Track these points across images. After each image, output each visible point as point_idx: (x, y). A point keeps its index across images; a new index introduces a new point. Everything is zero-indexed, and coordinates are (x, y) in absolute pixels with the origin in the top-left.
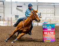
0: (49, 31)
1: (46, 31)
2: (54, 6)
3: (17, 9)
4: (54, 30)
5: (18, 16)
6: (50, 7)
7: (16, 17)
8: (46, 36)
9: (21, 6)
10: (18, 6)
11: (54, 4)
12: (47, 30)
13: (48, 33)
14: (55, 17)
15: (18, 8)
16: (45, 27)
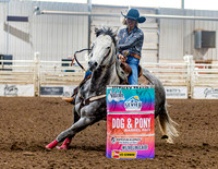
0: (132, 117)
1: (120, 116)
2: (157, 20)
4: (152, 112)
5: (10, 57)
7: (2, 61)
8: (120, 136)
10: (10, 19)
11: (157, 11)
12: (124, 110)
13: (130, 125)
14: (160, 63)
15: (13, 24)
16: (116, 99)
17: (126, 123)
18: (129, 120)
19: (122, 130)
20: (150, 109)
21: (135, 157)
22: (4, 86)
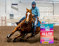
0: (47, 32)
1: (44, 32)
2: (53, 4)
3: (12, 7)
4: (53, 31)
5: (13, 15)
6: (49, 5)
7: (11, 16)
8: (44, 37)
9: (17, 4)
10: (12, 4)
12: (45, 30)
13: (47, 34)
14: (54, 16)
16: (43, 27)
17: (46, 34)
18: (46, 33)
19: (45, 36)
20: (52, 30)
21: (48, 43)
22: (11, 23)
